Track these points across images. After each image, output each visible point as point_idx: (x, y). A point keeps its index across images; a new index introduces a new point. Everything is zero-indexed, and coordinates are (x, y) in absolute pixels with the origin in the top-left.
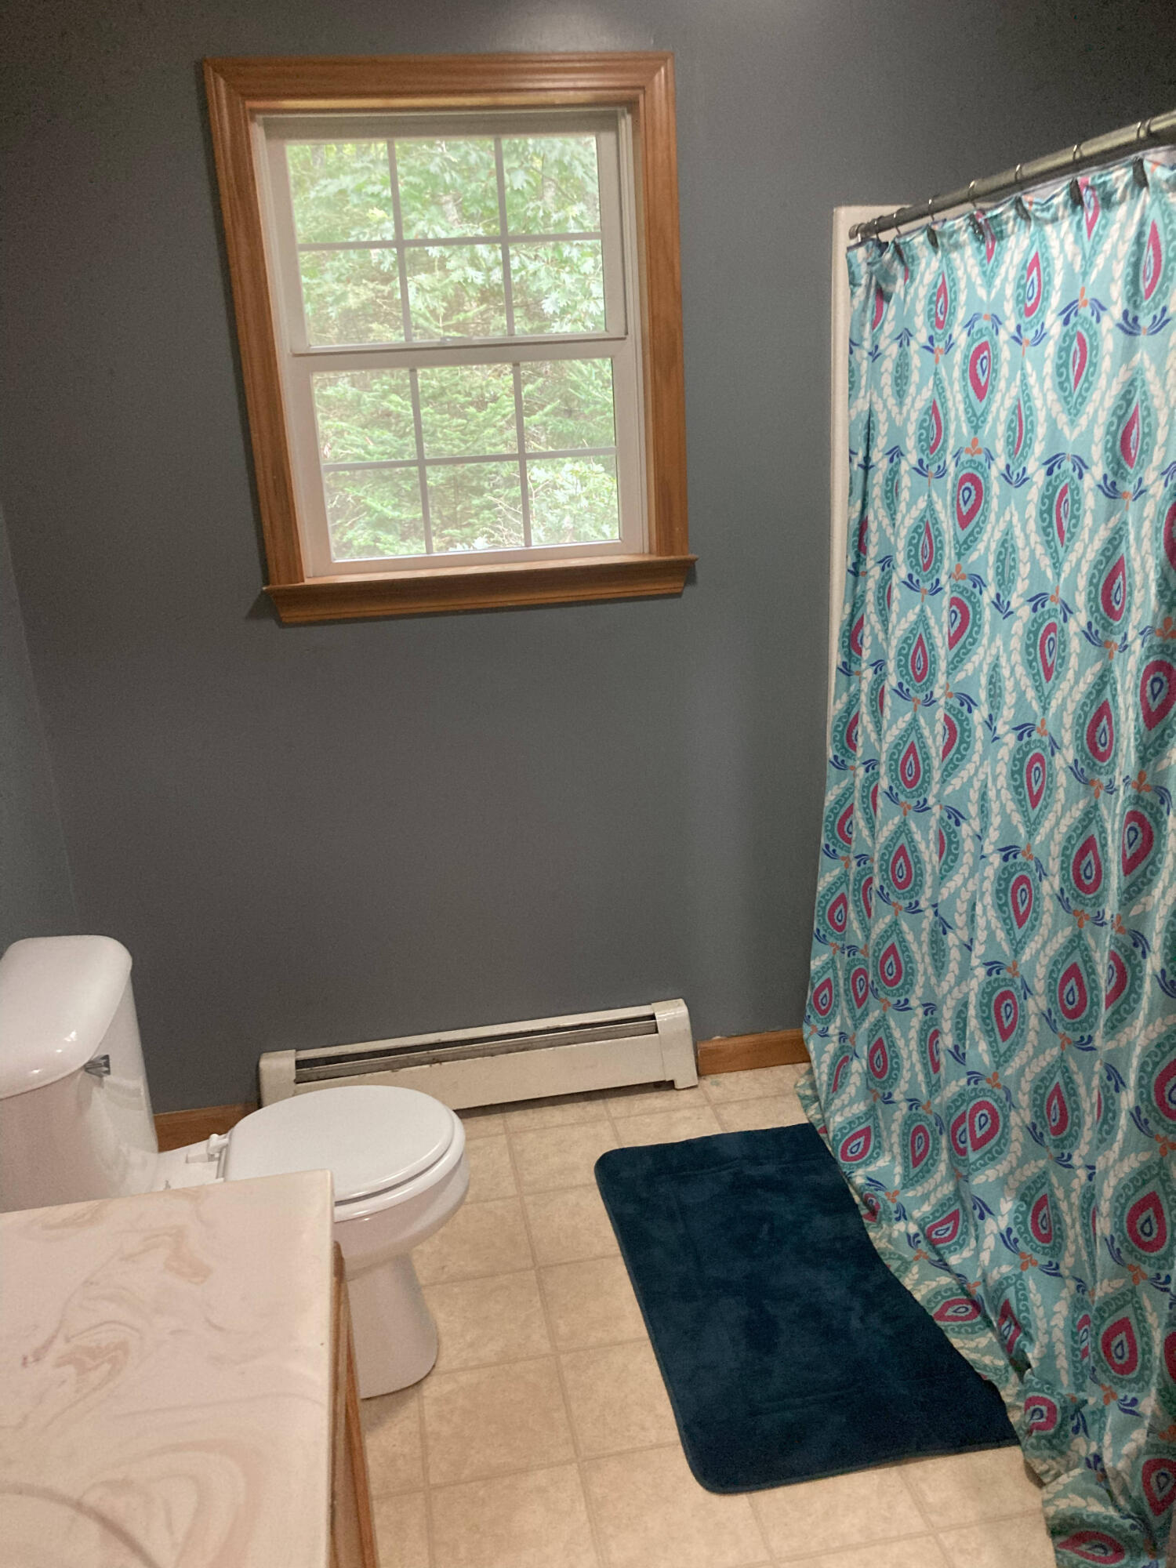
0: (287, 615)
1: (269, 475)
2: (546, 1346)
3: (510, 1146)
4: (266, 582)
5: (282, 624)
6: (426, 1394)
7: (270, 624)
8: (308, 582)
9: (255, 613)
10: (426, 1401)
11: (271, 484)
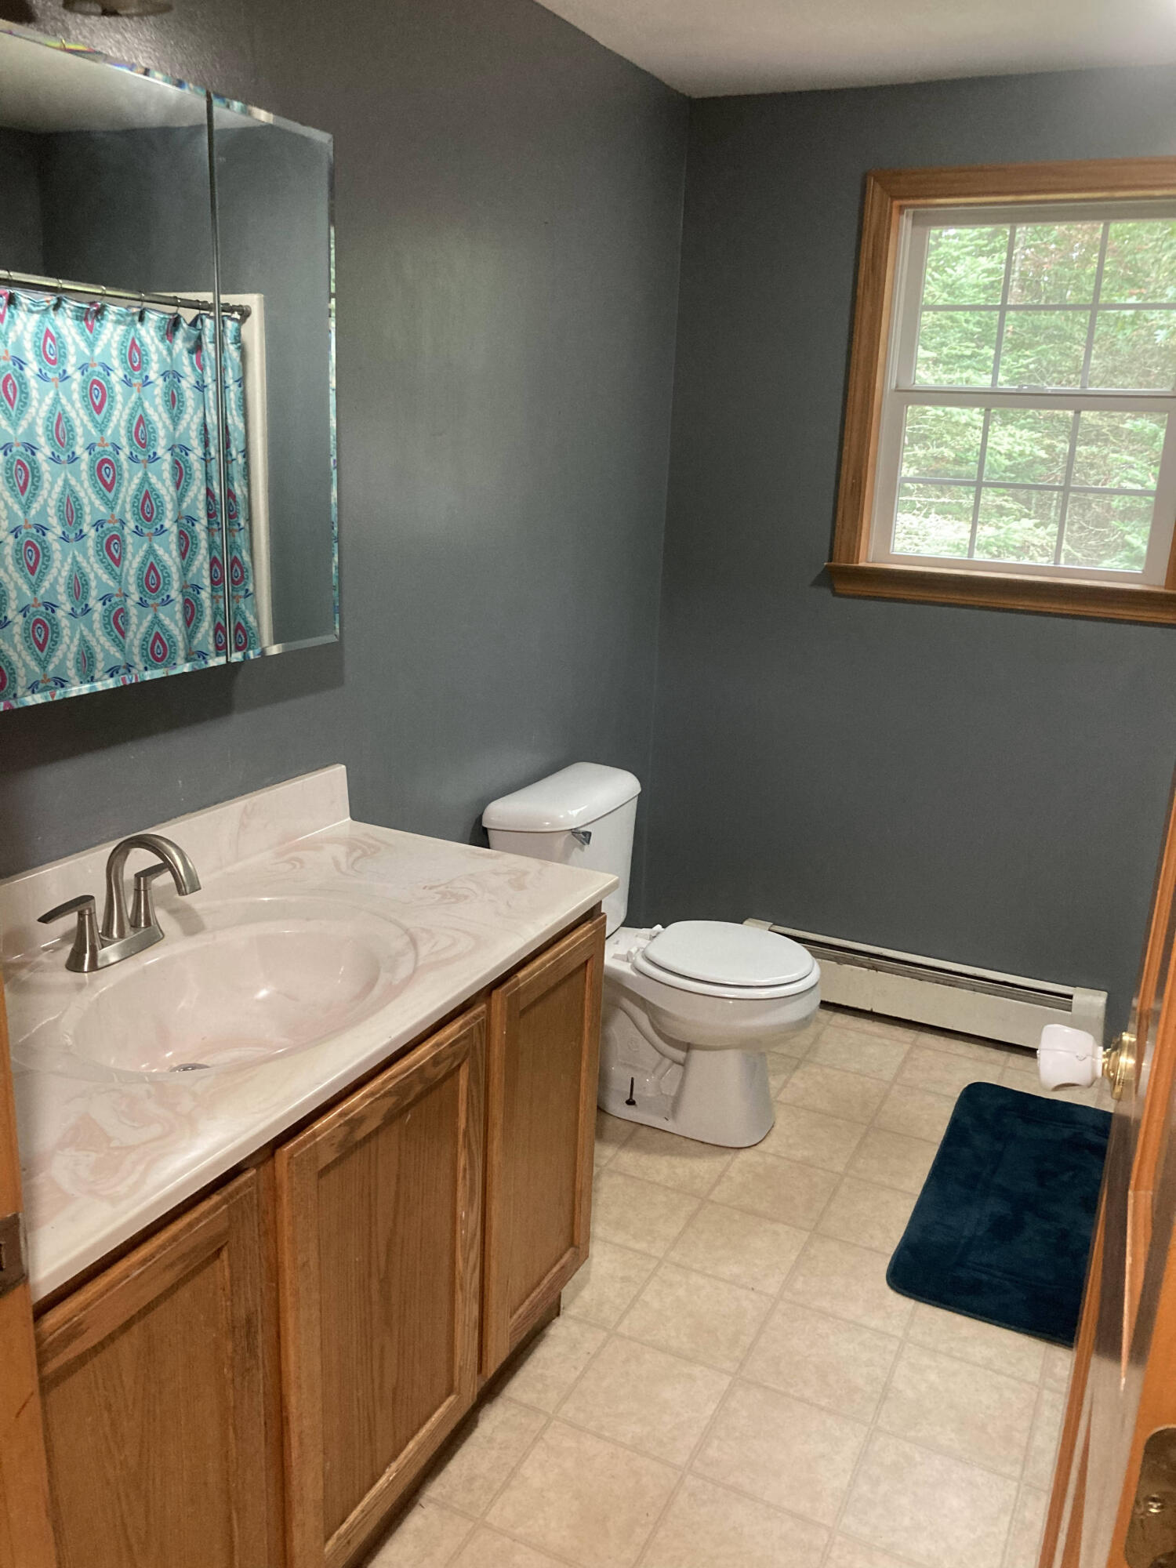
0: (840, 587)
1: (850, 479)
2: (840, 1168)
3: (909, 1053)
4: (831, 560)
5: (835, 594)
6: (740, 1156)
7: (827, 592)
8: (862, 564)
9: (818, 583)
10: (737, 1160)
11: (850, 484)
